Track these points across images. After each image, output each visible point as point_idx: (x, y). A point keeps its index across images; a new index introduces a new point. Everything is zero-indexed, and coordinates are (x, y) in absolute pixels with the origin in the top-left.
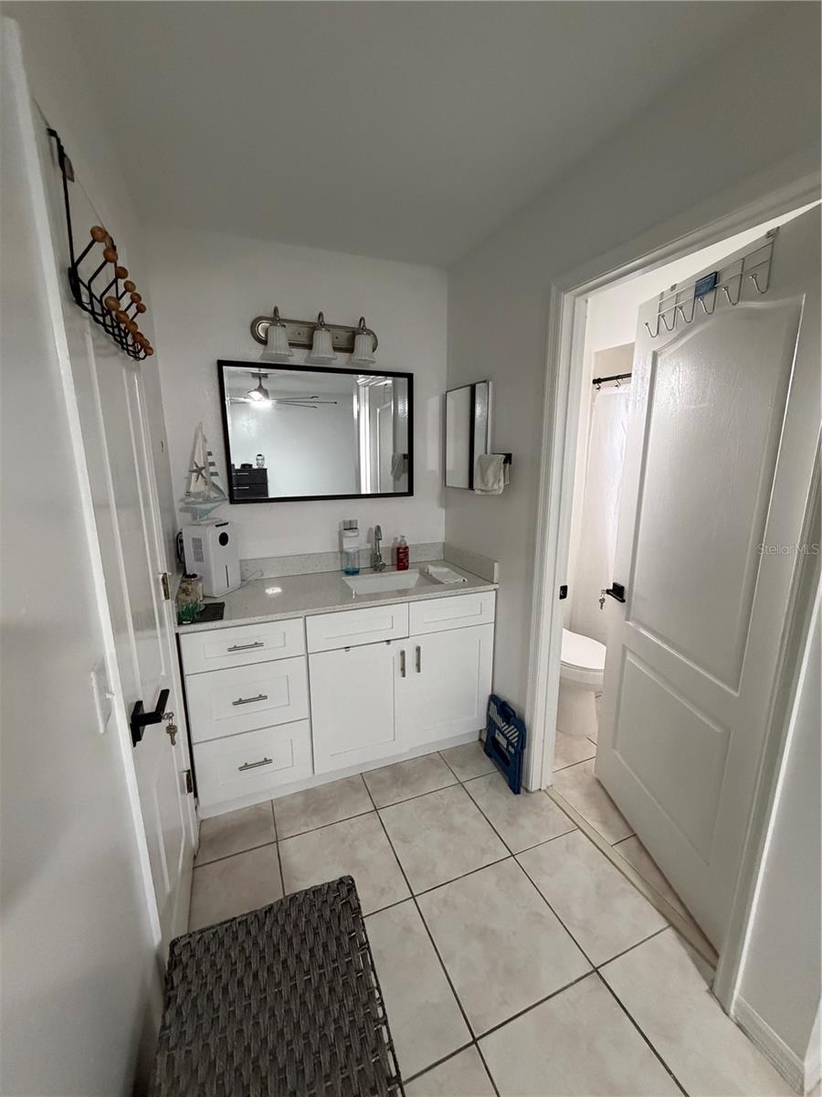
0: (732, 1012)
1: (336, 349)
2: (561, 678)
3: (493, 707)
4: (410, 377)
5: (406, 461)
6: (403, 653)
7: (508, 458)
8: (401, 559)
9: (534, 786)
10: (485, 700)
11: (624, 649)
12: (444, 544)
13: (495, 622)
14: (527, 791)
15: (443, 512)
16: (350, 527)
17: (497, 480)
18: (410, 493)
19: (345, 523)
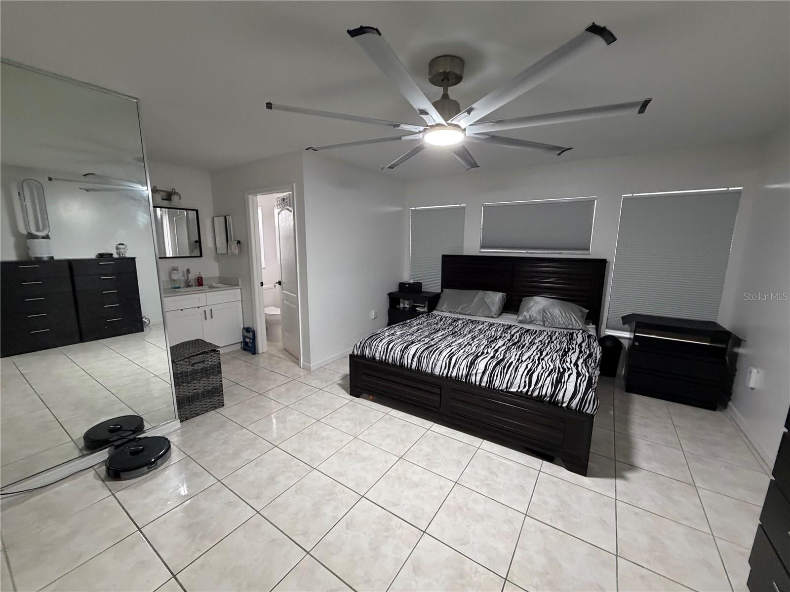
0: (302, 367)
1: (163, 199)
2: (266, 320)
3: (244, 331)
4: (197, 211)
5: (198, 244)
6: (205, 312)
7: (239, 242)
8: (200, 282)
9: (260, 351)
10: (242, 330)
11: (283, 300)
12: (219, 277)
13: (242, 300)
14: (258, 353)
15: (217, 264)
16: (175, 269)
17: (236, 249)
18: (201, 256)
19: (172, 268)
